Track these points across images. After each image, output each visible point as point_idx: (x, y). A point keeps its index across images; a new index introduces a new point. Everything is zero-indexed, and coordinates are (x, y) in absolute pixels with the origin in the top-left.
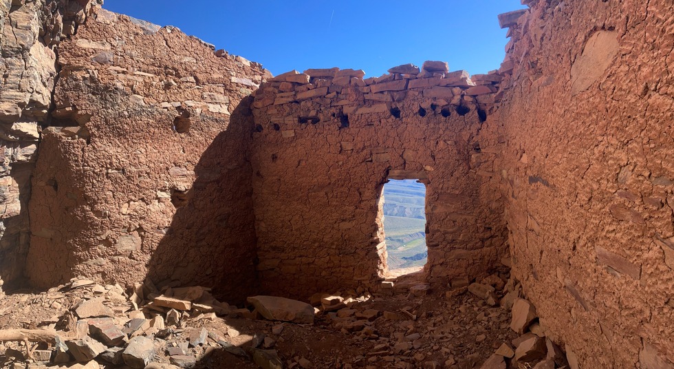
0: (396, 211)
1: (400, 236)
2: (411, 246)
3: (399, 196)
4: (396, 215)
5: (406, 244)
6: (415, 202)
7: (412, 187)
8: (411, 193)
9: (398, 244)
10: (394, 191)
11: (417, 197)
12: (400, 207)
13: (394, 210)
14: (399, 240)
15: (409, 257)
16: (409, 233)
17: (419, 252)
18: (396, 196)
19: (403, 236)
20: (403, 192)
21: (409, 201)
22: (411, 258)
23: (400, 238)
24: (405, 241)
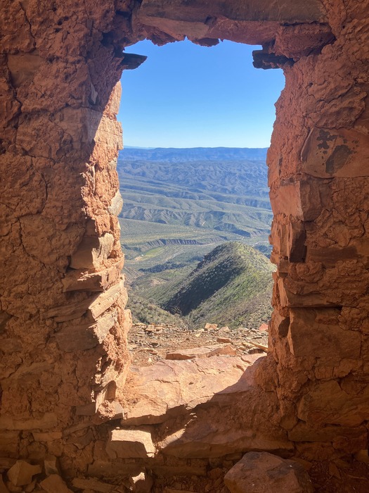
0: (133, 213)
1: (136, 244)
2: (149, 256)
3: (137, 195)
4: (133, 218)
5: (144, 253)
6: (156, 202)
7: (152, 182)
8: (152, 191)
9: (135, 253)
10: (131, 188)
11: (158, 196)
12: (139, 207)
13: (130, 211)
14: (136, 249)
15: (147, 268)
16: (148, 240)
17: (158, 263)
18: (133, 194)
19: (140, 244)
20: (142, 189)
21: (149, 201)
22: (150, 270)
23: (138, 246)
24: (143, 250)
